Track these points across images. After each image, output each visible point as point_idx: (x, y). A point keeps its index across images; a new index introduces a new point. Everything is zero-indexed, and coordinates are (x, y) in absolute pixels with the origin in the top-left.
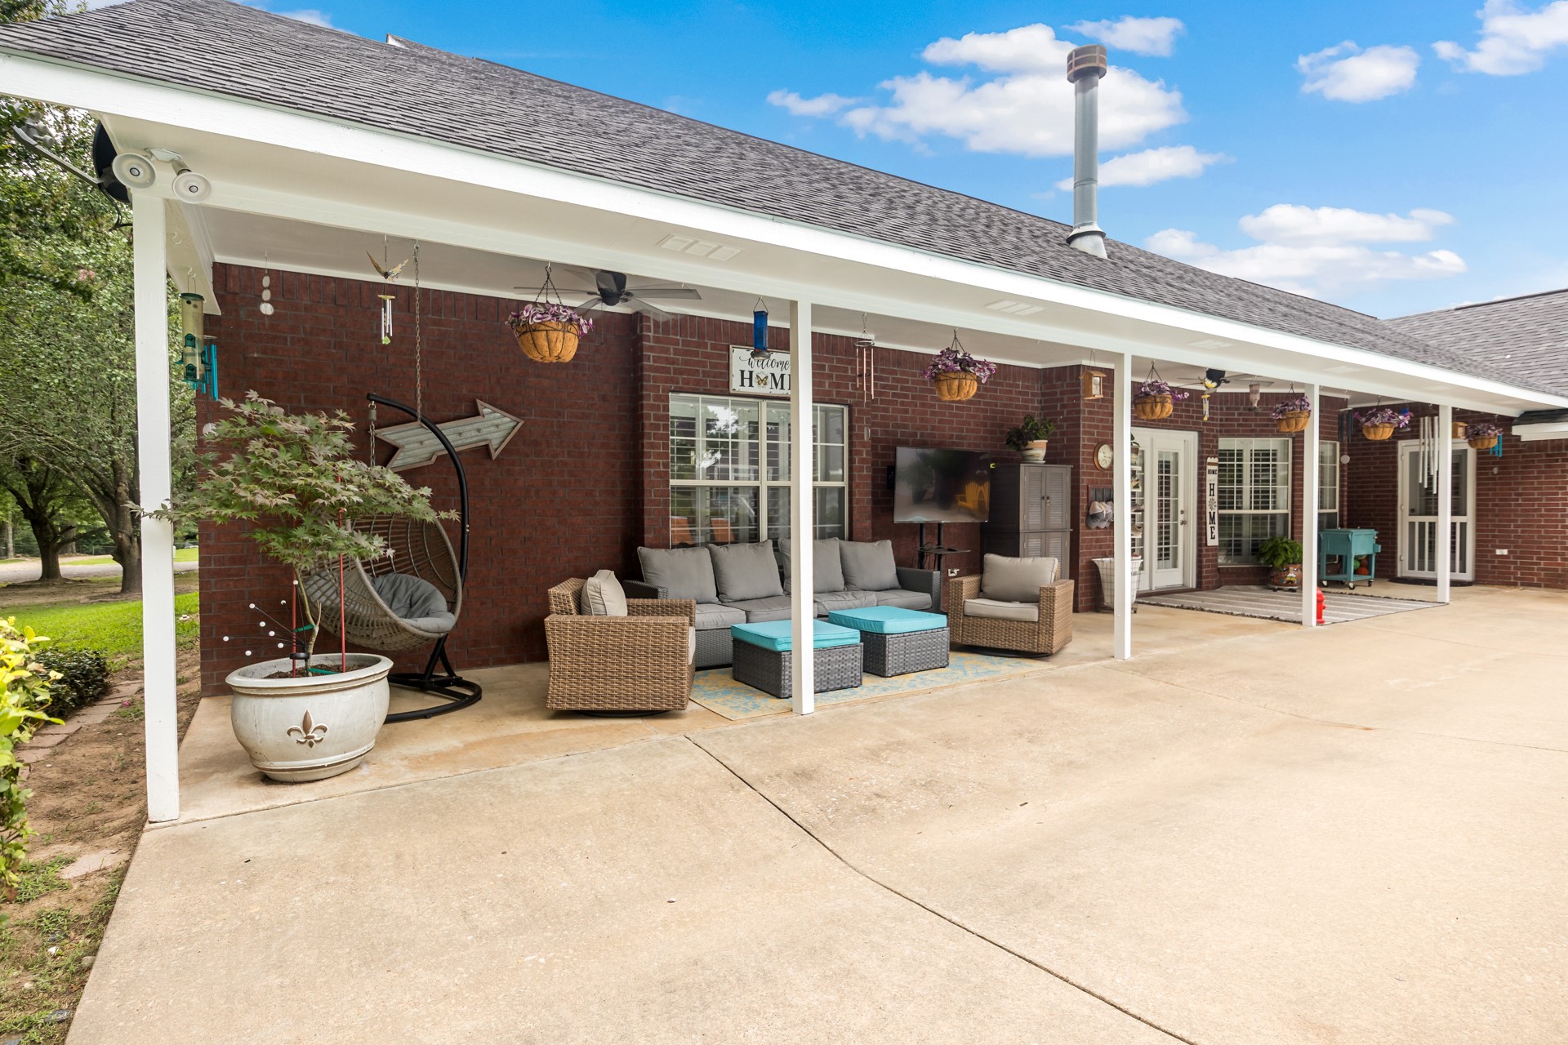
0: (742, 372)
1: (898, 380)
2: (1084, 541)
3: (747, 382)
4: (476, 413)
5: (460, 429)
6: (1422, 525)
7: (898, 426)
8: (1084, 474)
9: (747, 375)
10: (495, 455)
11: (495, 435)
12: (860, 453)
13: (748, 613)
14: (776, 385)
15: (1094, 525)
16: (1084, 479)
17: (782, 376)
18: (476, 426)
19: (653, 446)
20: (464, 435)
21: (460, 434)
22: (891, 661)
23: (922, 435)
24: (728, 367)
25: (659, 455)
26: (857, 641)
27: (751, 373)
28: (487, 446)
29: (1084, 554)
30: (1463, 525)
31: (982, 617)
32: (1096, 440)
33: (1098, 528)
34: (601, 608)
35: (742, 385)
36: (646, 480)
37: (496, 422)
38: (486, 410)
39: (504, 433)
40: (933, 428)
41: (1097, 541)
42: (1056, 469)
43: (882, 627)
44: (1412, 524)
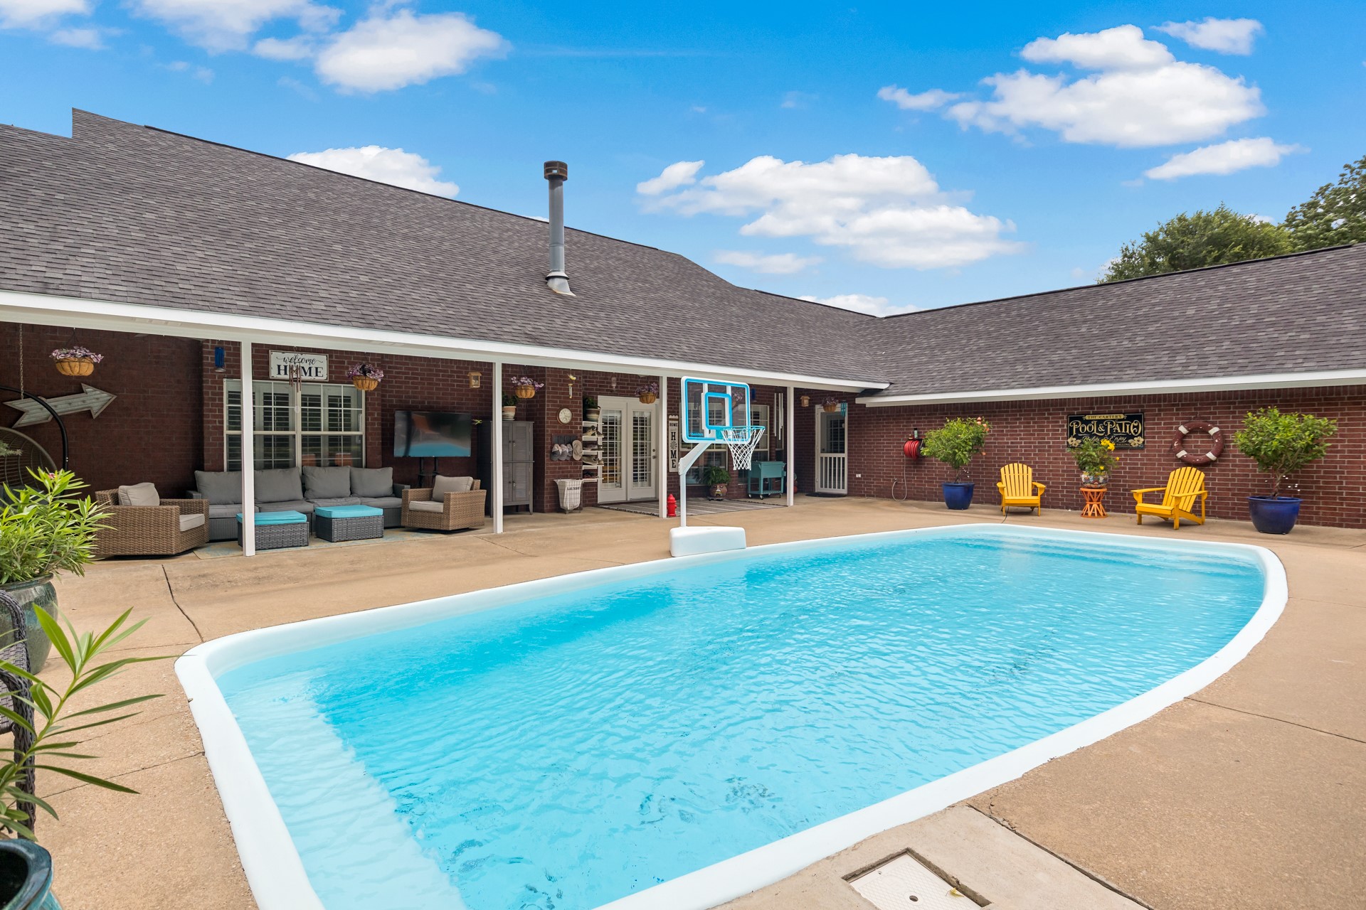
0: (279, 366)
1: (409, 369)
2: (548, 468)
3: (282, 372)
4: (81, 391)
5: (70, 401)
6: (826, 458)
7: (410, 397)
8: (548, 427)
9: (282, 368)
10: (95, 417)
11: (96, 404)
12: (373, 414)
13: (260, 508)
14: (306, 374)
15: (555, 459)
16: (548, 431)
17: (310, 368)
18: (82, 399)
19: (211, 411)
20: (73, 404)
21: (70, 404)
22: (335, 533)
23: (429, 403)
24: (268, 363)
25: (215, 416)
26: (305, 521)
27: (286, 367)
28: (89, 411)
29: (548, 477)
30: (843, 458)
31: (418, 511)
32: (558, 406)
33: (559, 460)
34: (128, 501)
35: (279, 373)
36: (206, 431)
37: (96, 396)
38: (89, 389)
39: (103, 403)
40: (438, 398)
41: (560, 468)
42: (521, 424)
43: (331, 515)
44: (822, 458)
